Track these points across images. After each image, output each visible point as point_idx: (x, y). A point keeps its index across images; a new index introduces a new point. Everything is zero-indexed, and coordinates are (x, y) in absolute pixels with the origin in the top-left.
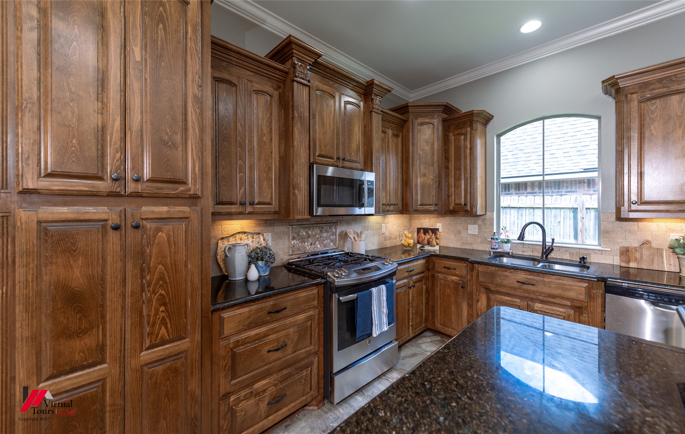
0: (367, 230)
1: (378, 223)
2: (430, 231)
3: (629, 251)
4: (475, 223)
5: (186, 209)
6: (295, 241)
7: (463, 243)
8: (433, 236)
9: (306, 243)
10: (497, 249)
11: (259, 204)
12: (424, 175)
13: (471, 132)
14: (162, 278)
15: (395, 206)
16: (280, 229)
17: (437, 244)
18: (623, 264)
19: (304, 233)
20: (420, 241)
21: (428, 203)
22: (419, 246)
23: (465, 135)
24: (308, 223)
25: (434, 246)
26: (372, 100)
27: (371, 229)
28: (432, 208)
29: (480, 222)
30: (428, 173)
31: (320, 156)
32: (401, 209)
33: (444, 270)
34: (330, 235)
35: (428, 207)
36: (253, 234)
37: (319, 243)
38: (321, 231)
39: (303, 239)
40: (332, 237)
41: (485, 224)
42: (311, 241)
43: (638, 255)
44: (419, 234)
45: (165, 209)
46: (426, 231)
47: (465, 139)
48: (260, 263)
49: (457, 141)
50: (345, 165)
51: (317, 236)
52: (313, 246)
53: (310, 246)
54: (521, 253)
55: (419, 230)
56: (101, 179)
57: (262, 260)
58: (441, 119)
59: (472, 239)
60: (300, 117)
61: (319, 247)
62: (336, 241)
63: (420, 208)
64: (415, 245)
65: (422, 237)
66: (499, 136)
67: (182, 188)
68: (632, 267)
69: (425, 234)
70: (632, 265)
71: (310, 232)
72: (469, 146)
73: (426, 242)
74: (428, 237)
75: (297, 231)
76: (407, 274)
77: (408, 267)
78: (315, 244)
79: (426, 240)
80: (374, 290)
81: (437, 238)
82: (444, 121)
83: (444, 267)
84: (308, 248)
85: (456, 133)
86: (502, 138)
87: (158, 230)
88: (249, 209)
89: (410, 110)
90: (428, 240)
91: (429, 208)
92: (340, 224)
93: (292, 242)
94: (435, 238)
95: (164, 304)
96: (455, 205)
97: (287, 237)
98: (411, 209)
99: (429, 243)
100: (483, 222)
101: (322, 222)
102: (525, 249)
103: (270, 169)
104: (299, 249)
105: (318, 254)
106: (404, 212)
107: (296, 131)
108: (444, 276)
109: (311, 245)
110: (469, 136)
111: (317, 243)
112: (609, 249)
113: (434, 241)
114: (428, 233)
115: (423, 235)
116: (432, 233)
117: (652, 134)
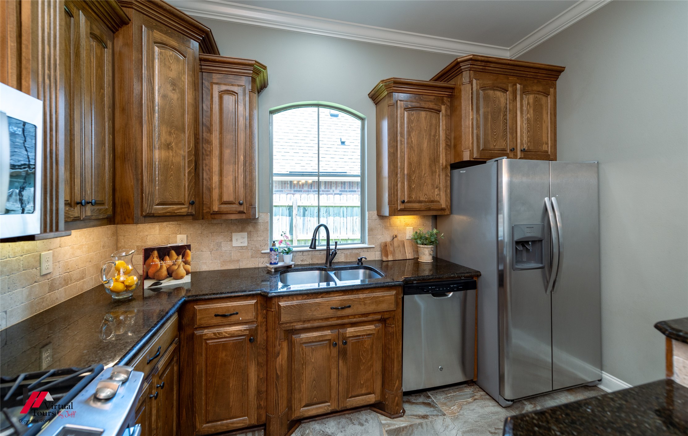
1: (28, 251)
2: (173, 252)
3: (386, 246)
4: (243, 230)
7: (224, 262)
8: (180, 260)
10: (277, 263)
12: (168, 146)
15: (96, 207)
17: (188, 273)
20: (150, 274)
21: (176, 200)
22: (148, 283)
25: (182, 278)
28: (184, 209)
29: (250, 228)
30: (176, 144)
32: (110, 213)
33: (216, 320)
35: (175, 207)
41: (257, 230)
44: (149, 261)
46: (164, 252)
47: (238, 102)
55: (148, 253)
59: (239, 254)
63: (159, 209)
64: (140, 283)
65: (157, 265)
66: (272, 113)
68: (390, 260)
69: (162, 258)
70: (390, 258)
72: (244, 113)
73: (164, 272)
74: (168, 262)
79: (164, 269)
81: (186, 263)
83: (217, 315)
85: (223, 87)
90: (168, 270)
91: (178, 209)
94: (183, 263)
96: (219, 203)
98: (137, 212)
99: (170, 274)
102: (305, 258)
106: (118, 218)
112: (374, 246)
113: (182, 268)
114: (169, 254)
115: (157, 261)
116: (178, 255)
117: (412, 142)
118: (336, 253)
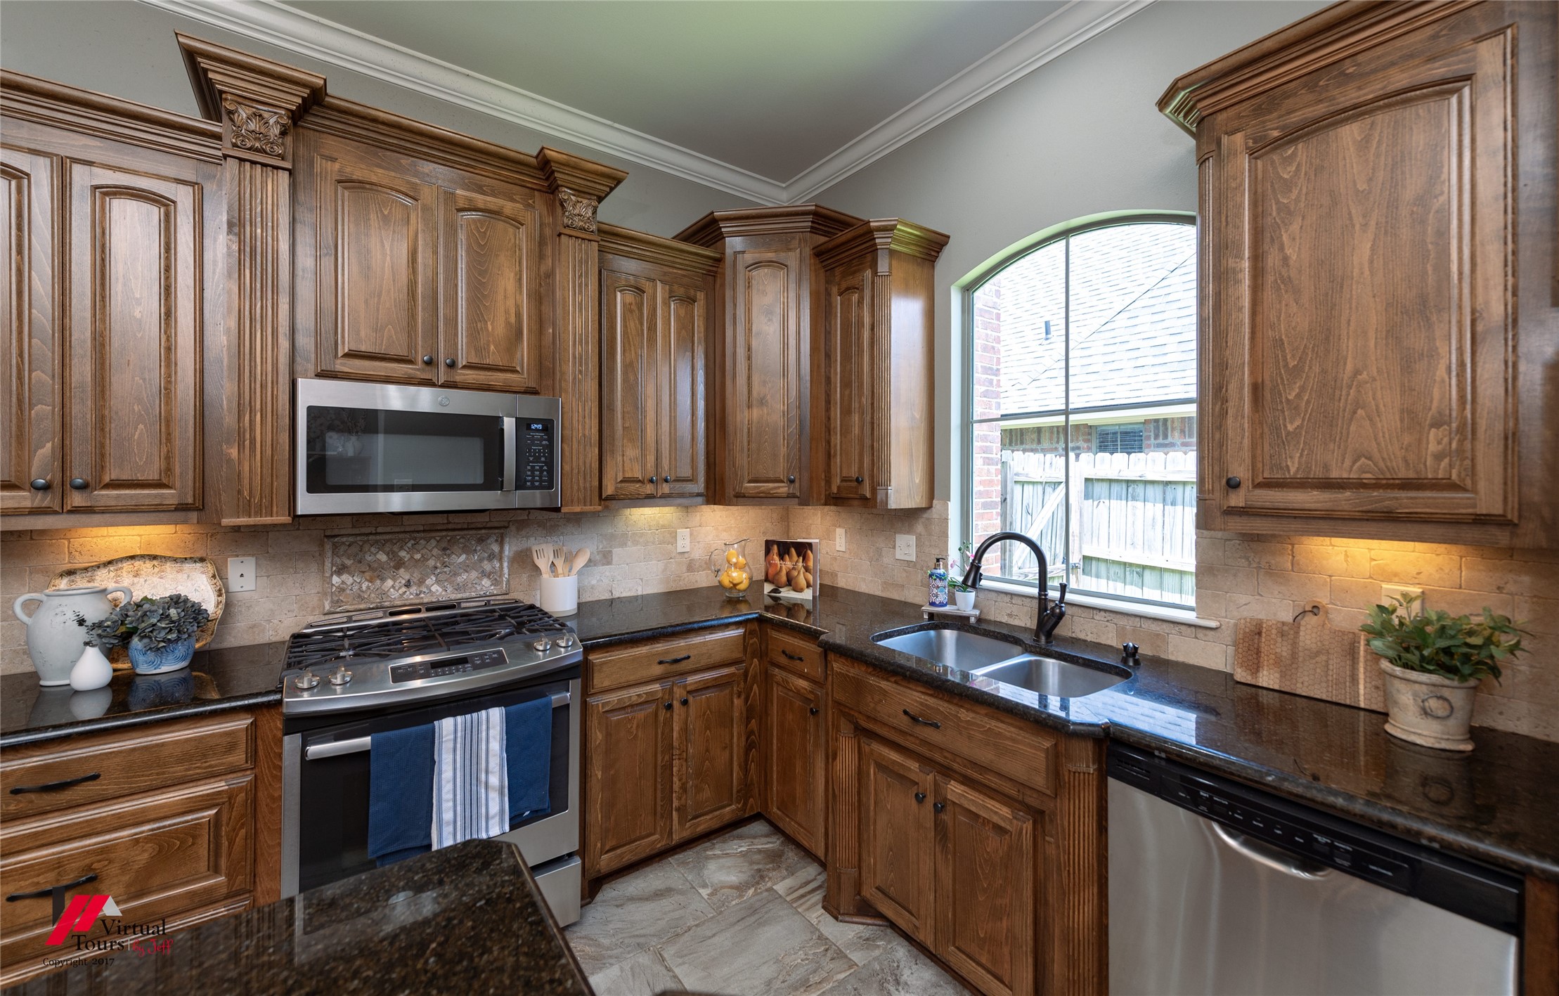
0: (624, 545)
1: (663, 527)
2: (793, 550)
3: (1260, 634)
4: (908, 533)
6: (345, 577)
7: (885, 583)
8: (800, 564)
9: (390, 582)
10: (942, 605)
11: (114, 485)
12: (762, 402)
13: (873, 283)
16: (291, 545)
17: (808, 586)
18: (1241, 675)
19: (383, 557)
20: (770, 577)
21: (771, 475)
22: (768, 588)
23: (858, 288)
24: (397, 529)
25: (801, 590)
26: (562, 205)
27: (636, 543)
28: (783, 489)
29: (919, 528)
30: (772, 397)
31: (353, 355)
33: (783, 660)
34: (481, 560)
35: (771, 485)
36: (181, 560)
37: (438, 582)
38: (444, 549)
39: (377, 572)
40: (487, 566)
41: (930, 534)
42: (407, 577)
43: (1284, 650)
44: (770, 557)
46: (784, 549)
47: (860, 302)
49: (846, 307)
50: (458, 378)
51: (431, 562)
52: (414, 589)
53: (404, 589)
54: (1005, 619)
55: (768, 546)
58: (807, 251)
59: (904, 575)
61: (434, 591)
62: (501, 575)
63: (752, 487)
64: (755, 585)
65: (776, 565)
66: (969, 289)
68: (1265, 685)
69: (782, 558)
70: (1268, 678)
71: (404, 554)
72: (867, 320)
73: (784, 579)
74: (788, 564)
75: (356, 548)
76: (658, 670)
78: (422, 581)
79: (784, 572)
80: (447, 726)
81: (807, 569)
82: (819, 253)
84: (394, 594)
85: (844, 286)
86: (982, 296)
89: (726, 228)
90: (788, 574)
91: (775, 488)
92: (518, 529)
93: (336, 580)
94: (803, 570)
96: (842, 481)
97: (315, 566)
98: (730, 492)
99: (790, 582)
100: (926, 527)
101: (450, 526)
102: (1015, 610)
104: (359, 596)
108: (784, 674)
109: (408, 585)
110: (867, 293)
111: (431, 581)
112: (1213, 624)
113: (802, 576)
114: (788, 553)
115: (776, 558)
116: (799, 556)
117: (1285, 259)
118: (1062, 615)
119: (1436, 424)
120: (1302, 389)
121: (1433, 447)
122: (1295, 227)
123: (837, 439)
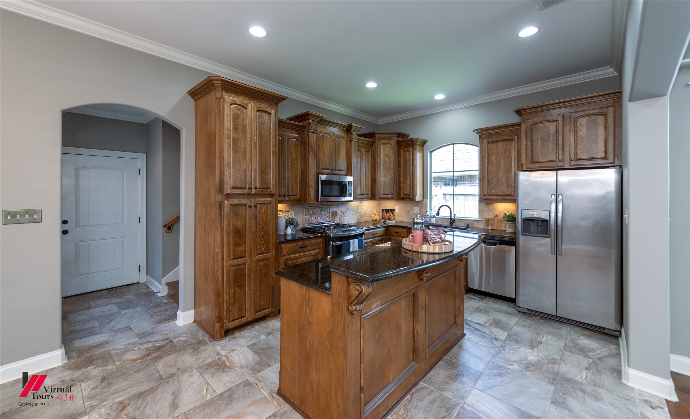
0: (349, 210)
1: (357, 206)
2: (390, 211)
3: (488, 221)
4: (417, 206)
5: (270, 199)
6: (306, 216)
7: (410, 219)
8: (392, 214)
9: (313, 218)
10: (428, 221)
11: (292, 196)
12: (385, 176)
13: (412, 151)
14: (262, 227)
15: (367, 195)
16: (299, 209)
17: (394, 219)
18: (486, 228)
19: (312, 212)
20: (383, 218)
21: (387, 193)
22: (383, 221)
23: (410, 152)
24: (316, 205)
25: (392, 221)
26: (352, 134)
27: (352, 210)
28: (390, 196)
29: (420, 205)
30: (388, 175)
31: (322, 169)
32: (370, 197)
33: (395, 234)
35: (387, 196)
36: (285, 212)
37: (320, 218)
38: (321, 210)
39: (311, 216)
40: (327, 214)
41: (423, 207)
42: (315, 216)
43: (492, 223)
44: (383, 213)
45: (263, 199)
46: (387, 211)
47: (409, 155)
48: (291, 226)
49: (405, 156)
50: (336, 173)
51: (319, 213)
52: (316, 220)
54: (441, 224)
55: (383, 210)
56: (245, 188)
57: (293, 225)
58: (395, 141)
60: (312, 150)
61: (320, 220)
62: (330, 217)
63: (383, 196)
64: (380, 220)
65: (385, 215)
66: (431, 152)
67: (269, 191)
69: (386, 213)
70: (490, 228)
71: (315, 211)
72: (411, 159)
73: (387, 218)
74: (388, 214)
75: (308, 210)
76: (372, 236)
77: (373, 232)
78: (317, 218)
79: (387, 216)
80: (351, 241)
81: (394, 215)
82: (398, 142)
83: (396, 232)
84: (313, 220)
85: (405, 150)
86: (433, 153)
87: (261, 208)
88: (287, 198)
89: (376, 135)
92: (332, 206)
93: (305, 217)
95: (263, 238)
96: (404, 195)
97: (302, 214)
98: (377, 197)
99: (389, 219)
100: (422, 205)
101: (323, 205)
102: (443, 221)
103: (296, 178)
104: (309, 220)
105: (319, 224)
106: (373, 199)
107: (310, 157)
108: (395, 237)
109: (315, 219)
110: (411, 153)
111: (319, 218)
112: (481, 220)
113: (392, 217)
114: (388, 212)
115: (385, 213)
116: (391, 212)
117: (492, 161)
118: (455, 220)
119: (510, 187)
120: (494, 181)
121: (510, 190)
122: (493, 156)
123: (402, 185)
